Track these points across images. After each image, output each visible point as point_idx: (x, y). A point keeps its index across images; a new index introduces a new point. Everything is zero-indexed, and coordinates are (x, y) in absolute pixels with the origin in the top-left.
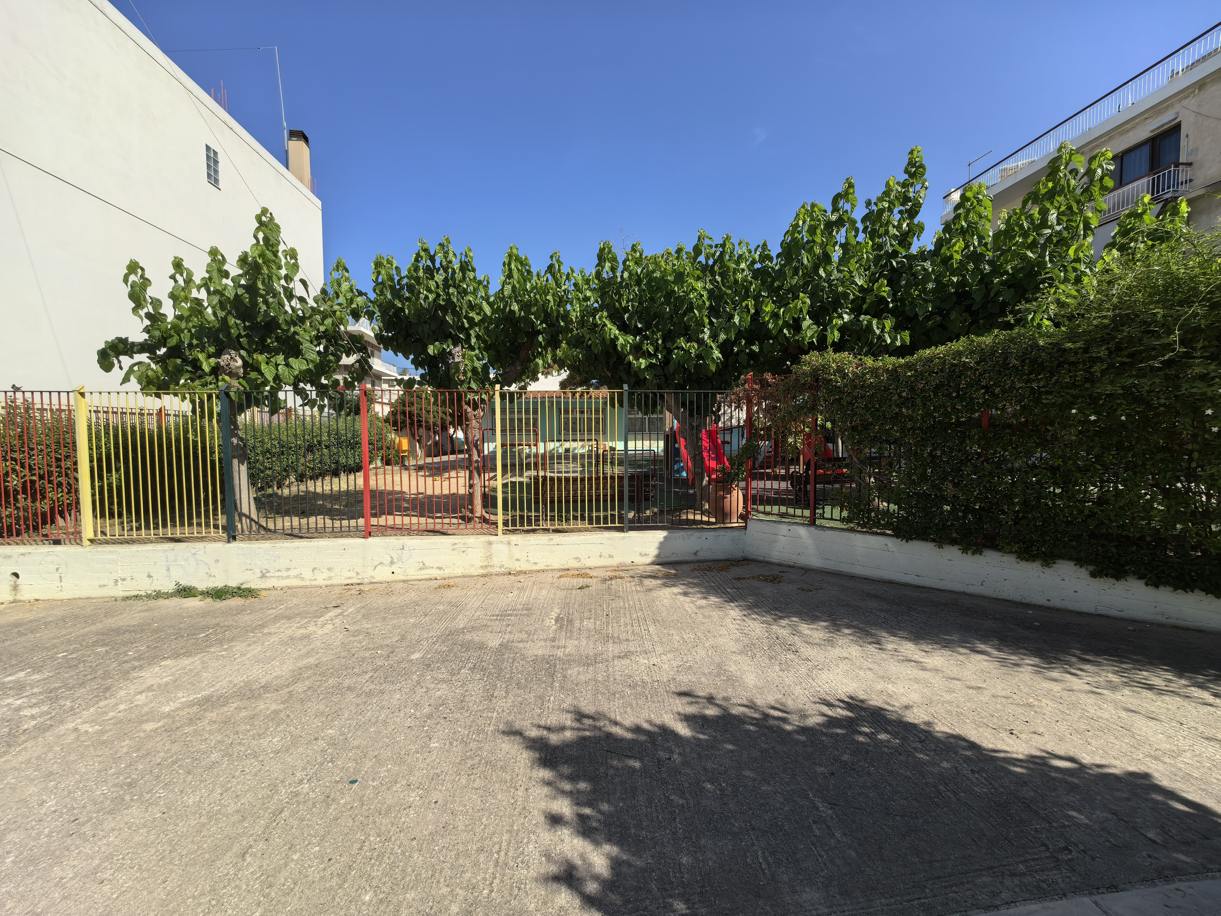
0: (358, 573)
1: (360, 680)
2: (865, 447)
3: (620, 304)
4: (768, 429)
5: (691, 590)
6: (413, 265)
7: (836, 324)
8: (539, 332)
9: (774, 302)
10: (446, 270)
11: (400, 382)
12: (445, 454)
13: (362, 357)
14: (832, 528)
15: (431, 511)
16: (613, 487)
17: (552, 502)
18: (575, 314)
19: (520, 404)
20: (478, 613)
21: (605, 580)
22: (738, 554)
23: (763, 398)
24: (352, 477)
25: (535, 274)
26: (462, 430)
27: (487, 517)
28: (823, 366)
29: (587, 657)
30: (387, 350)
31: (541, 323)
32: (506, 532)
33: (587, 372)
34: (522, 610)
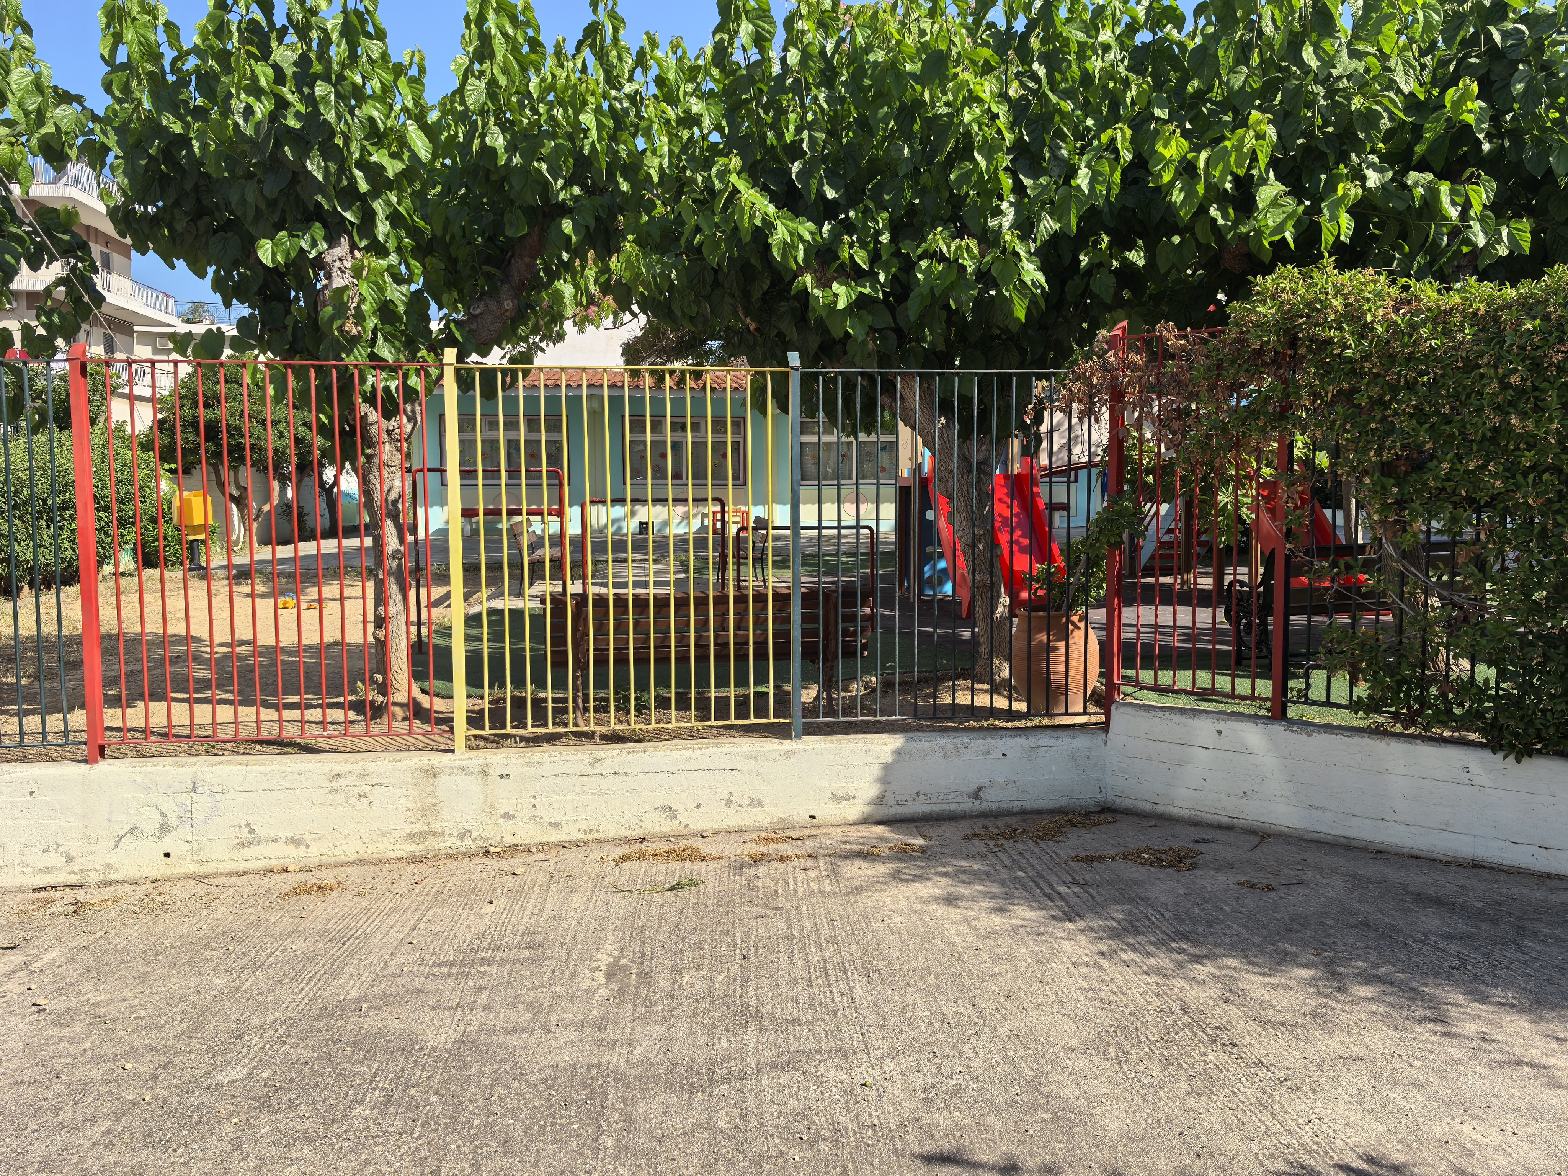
0: (69, 858)
1: (74, 1140)
2: (1415, 515)
3: (780, 136)
4: (1164, 470)
5: (963, 890)
6: (211, 18)
7: (1345, 195)
8: (563, 210)
9: (1185, 134)
10: (303, 32)
11: (181, 342)
12: (307, 535)
13: (74, 269)
14: (1328, 728)
15: (270, 688)
16: (760, 623)
17: (601, 661)
18: (656, 162)
19: (511, 402)
20: (400, 959)
21: (739, 867)
22: (1087, 796)
23: (1152, 388)
24: (48, 599)
25: (550, 50)
26: (355, 470)
27: (426, 705)
28: (1309, 305)
29: (688, 1068)
30: (143, 251)
31: (568, 184)
32: (476, 743)
33: (691, 319)
34: (519, 948)
